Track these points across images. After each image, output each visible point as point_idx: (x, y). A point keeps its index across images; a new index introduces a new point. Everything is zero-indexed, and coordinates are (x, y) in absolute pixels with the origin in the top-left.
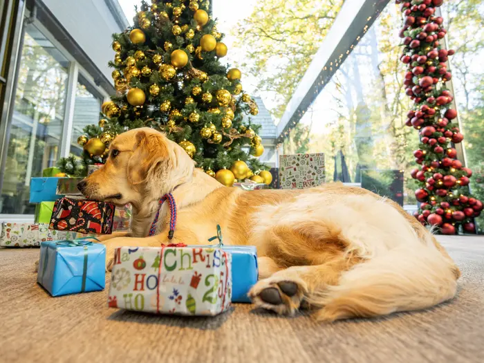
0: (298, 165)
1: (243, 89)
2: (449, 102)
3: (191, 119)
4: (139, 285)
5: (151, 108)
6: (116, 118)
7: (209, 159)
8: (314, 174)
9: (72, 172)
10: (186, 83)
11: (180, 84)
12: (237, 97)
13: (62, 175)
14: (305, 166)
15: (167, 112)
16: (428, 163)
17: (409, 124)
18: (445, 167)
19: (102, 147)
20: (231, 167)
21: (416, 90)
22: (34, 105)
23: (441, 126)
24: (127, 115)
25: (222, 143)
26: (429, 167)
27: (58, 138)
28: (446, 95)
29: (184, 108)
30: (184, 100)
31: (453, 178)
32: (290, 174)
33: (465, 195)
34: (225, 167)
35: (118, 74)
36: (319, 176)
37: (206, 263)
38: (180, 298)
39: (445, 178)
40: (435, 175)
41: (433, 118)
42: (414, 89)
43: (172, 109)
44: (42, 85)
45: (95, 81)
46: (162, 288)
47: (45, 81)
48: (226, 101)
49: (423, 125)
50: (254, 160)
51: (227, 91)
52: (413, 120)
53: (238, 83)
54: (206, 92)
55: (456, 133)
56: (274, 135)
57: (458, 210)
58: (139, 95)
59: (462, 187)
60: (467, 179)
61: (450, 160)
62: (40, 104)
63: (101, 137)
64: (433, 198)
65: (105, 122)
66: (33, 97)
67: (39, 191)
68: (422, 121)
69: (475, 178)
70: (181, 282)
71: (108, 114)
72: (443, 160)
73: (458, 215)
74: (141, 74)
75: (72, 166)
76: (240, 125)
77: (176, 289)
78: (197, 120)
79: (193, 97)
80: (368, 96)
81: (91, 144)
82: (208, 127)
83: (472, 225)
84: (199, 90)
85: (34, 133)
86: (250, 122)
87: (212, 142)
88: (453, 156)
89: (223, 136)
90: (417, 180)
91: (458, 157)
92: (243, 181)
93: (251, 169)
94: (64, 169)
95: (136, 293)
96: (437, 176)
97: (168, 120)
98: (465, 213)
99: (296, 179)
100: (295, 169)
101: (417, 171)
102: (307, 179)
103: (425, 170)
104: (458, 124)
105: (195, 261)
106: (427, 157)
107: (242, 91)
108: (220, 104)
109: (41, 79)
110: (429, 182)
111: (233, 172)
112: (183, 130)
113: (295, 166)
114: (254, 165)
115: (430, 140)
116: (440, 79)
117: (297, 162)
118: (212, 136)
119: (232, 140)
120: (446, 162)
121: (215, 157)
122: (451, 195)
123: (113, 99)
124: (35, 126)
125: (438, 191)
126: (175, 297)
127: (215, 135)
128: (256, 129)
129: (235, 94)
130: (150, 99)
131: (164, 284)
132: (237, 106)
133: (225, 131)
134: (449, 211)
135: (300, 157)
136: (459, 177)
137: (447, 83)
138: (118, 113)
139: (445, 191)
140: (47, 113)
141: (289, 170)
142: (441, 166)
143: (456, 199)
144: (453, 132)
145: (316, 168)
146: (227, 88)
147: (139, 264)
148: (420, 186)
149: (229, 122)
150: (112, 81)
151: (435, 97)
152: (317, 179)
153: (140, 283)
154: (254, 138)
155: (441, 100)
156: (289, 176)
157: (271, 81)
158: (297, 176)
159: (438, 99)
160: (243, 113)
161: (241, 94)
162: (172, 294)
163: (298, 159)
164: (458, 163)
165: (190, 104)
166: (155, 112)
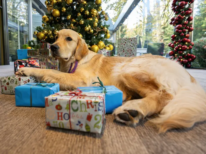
0: (126, 43)
1: (102, 9)
2: (190, 13)
3: (80, 23)
4: (60, 118)
5: (63, 19)
6: (49, 23)
7: (88, 41)
8: (132, 47)
9: (33, 46)
10: (77, 6)
11: (75, 7)
12: (99, 12)
13: (30, 48)
14: (129, 43)
15: (70, 20)
16: (177, 40)
17: (171, 23)
18: (183, 42)
19: (44, 36)
20: (97, 44)
21: (177, 8)
22: (17, 18)
23: (185, 24)
24: (53, 22)
25: (93, 33)
26: (177, 42)
27: (28, 31)
28: (190, 10)
29: (77, 18)
30: (77, 14)
31: (186, 47)
32: (122, 47)
33: (189, 53)
34: (95, 44)
35: (47, 2)
36: (134, 48)
37: (94, 109)
38: (82, 125)
39: (183, 46)
40: (179, 45)
41: (182, 21)
42: (176, 7)
43: (72, 19)
44: (19, 9)
45: (39, 7)
46: (72, 120)
47: (20, 8)
48: (95, 14)
49: (177, 24)
50: (106, 40)
51: (95, 10)
52: (173, 22)
53: (100, 6)
54: (86, 10)
55: (191, 27)
56: (112, 29)
57: (185, 59)
58: (57, 12)
59: (189, 50)
60: (191, 47)
61: (186, 39)
62: (20, 18)
63: (43, 32)
64: (176, 55)
65: (45, 25)
66: (16, 15)
67: (21, 55)
68: (177, 22)
69: (195, 46)
70: (82, 118)
71: (45, 21)
72: (183, 39)
73: (185, 61)
74: (57, 2)
75: (33, 44)
76: (101, 25)
77: (79, 121)
78: (83, 23)
79: (81, 13)
80: (152, 12)
81: (39, 35)
82: (88, 26)
83: (190, 65)
84: (83, 9)
85: (19, 29)
86: (105, 24)
87: (89, 33)
88: (188, 37)
89: (94, 30)
90: (171, 47)
91: (189, 38)
92: (102, 49)
93: (105, 44)
94: (30, 45)
95: (59, 121)
96: (179, 46)
97: (71, 24)
98: (188, 61)
99: (124, 49)
100: (124, 45)
101: (171, 44)
102: (129, 49)
103: (175, 43)
104: (192, 23)
105: (88, 107)
106: (176, 38)
107: (102, 10)
108: (92, 16)
109: (18, 7)
110: (176, 48)
111: (98, 46)
112: (77, 28)
113: (124, 43)
114: (106, 43)
115: (179, 31)
116: (188, 3)
117: (125, 41)
118: (89, 30)
119: (97, 32)
120: (185, 40)
121: (91, 40)
122: (184, 53)
123: (47, 15)
124: (18, 27)
125: (178, 52)
126: (79, 124)
127: (91, 30)
128: (108, 27)
129: (98, 11)
130: (62, 14)
131: (73, 118)
132: (100, 16)
133: (94, 28)
134: (182, 60)
135: (127, 39)
136: (188, 46)
137: (191, 4)
138: (49, 21)
139: (182, 52)
140: (23, 21)
141: (122, 45)
142: (182, 42)
143: (186, 55)
144: (190, 27)
145: (133, 44)
146: (95, 8)
147: (59, 107)
148: (171, 50)
149: (96, 24)
150: (45, 6)
151: (185, 11)
152: (133, 49)
153: (60, 117)
154: (106, 31)
155: (187, 12)
156: (122, 48)
157: (112, 5)
158: (125, 48)
159: (186, 12)
160: (102, 20)
161: (101, 11)
162: (77, 123)
163: (126, 40)
164: (189, 40)
165: (79, 16)
166: (65, 20)
